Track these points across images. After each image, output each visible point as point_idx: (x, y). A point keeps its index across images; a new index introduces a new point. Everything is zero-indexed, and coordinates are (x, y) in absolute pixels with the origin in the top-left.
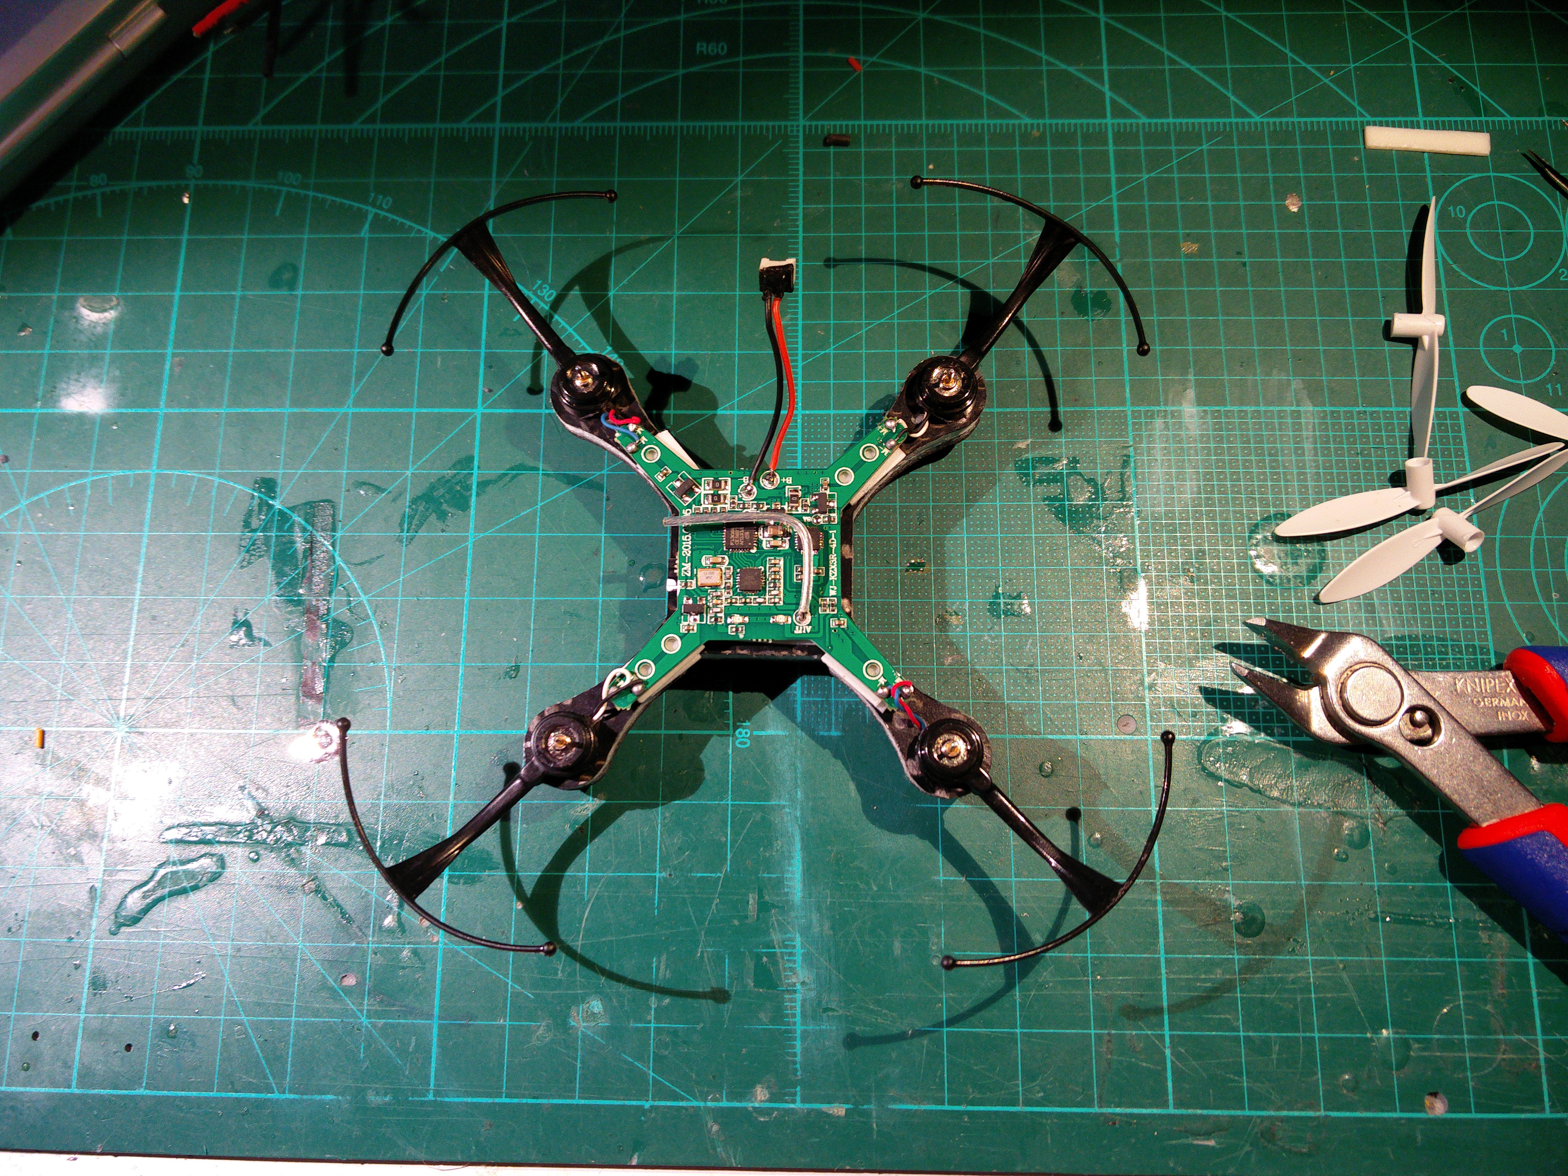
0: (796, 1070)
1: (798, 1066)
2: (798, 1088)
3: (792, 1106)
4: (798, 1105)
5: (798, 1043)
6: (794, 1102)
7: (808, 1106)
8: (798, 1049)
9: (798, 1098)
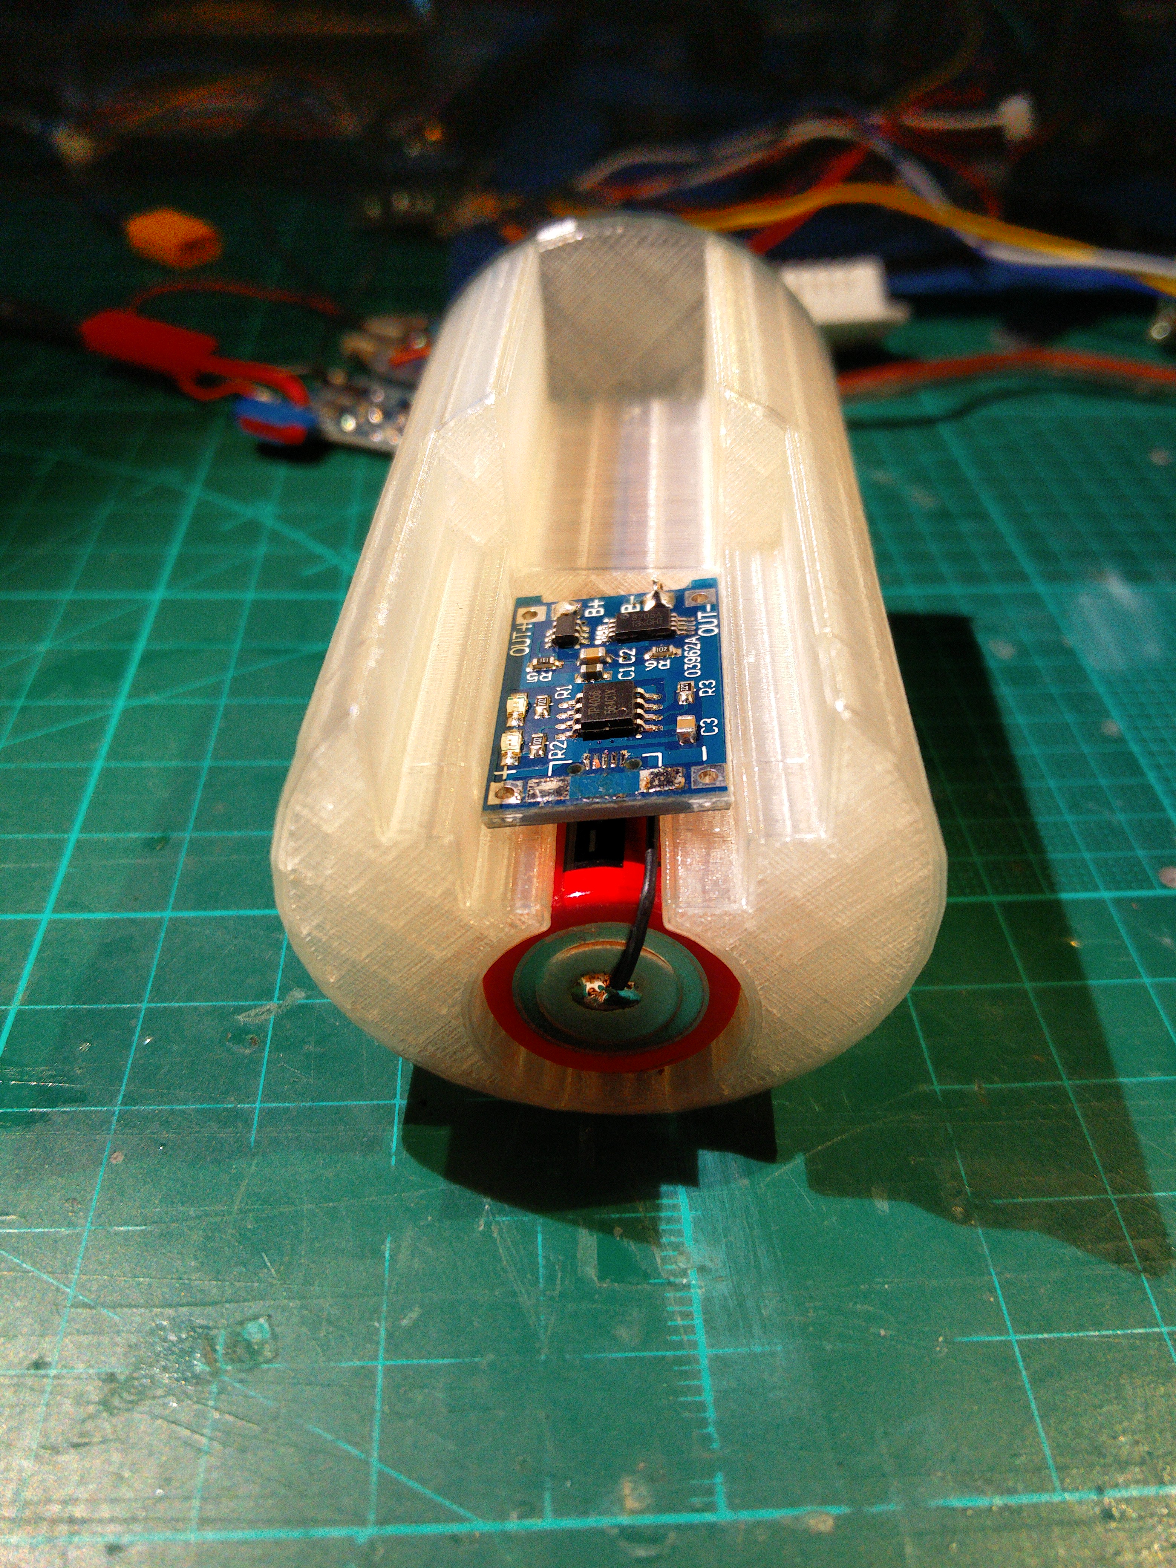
0: (708, 1438)
1: (711, 1430)
2: (719, 1478)
3: (708, 1517)
4: (723, 1515)
5: (706, 1381)
6: (710, 1507)
7: (745, 1516)
8: (708, 1397)
9: (720, 1498)
